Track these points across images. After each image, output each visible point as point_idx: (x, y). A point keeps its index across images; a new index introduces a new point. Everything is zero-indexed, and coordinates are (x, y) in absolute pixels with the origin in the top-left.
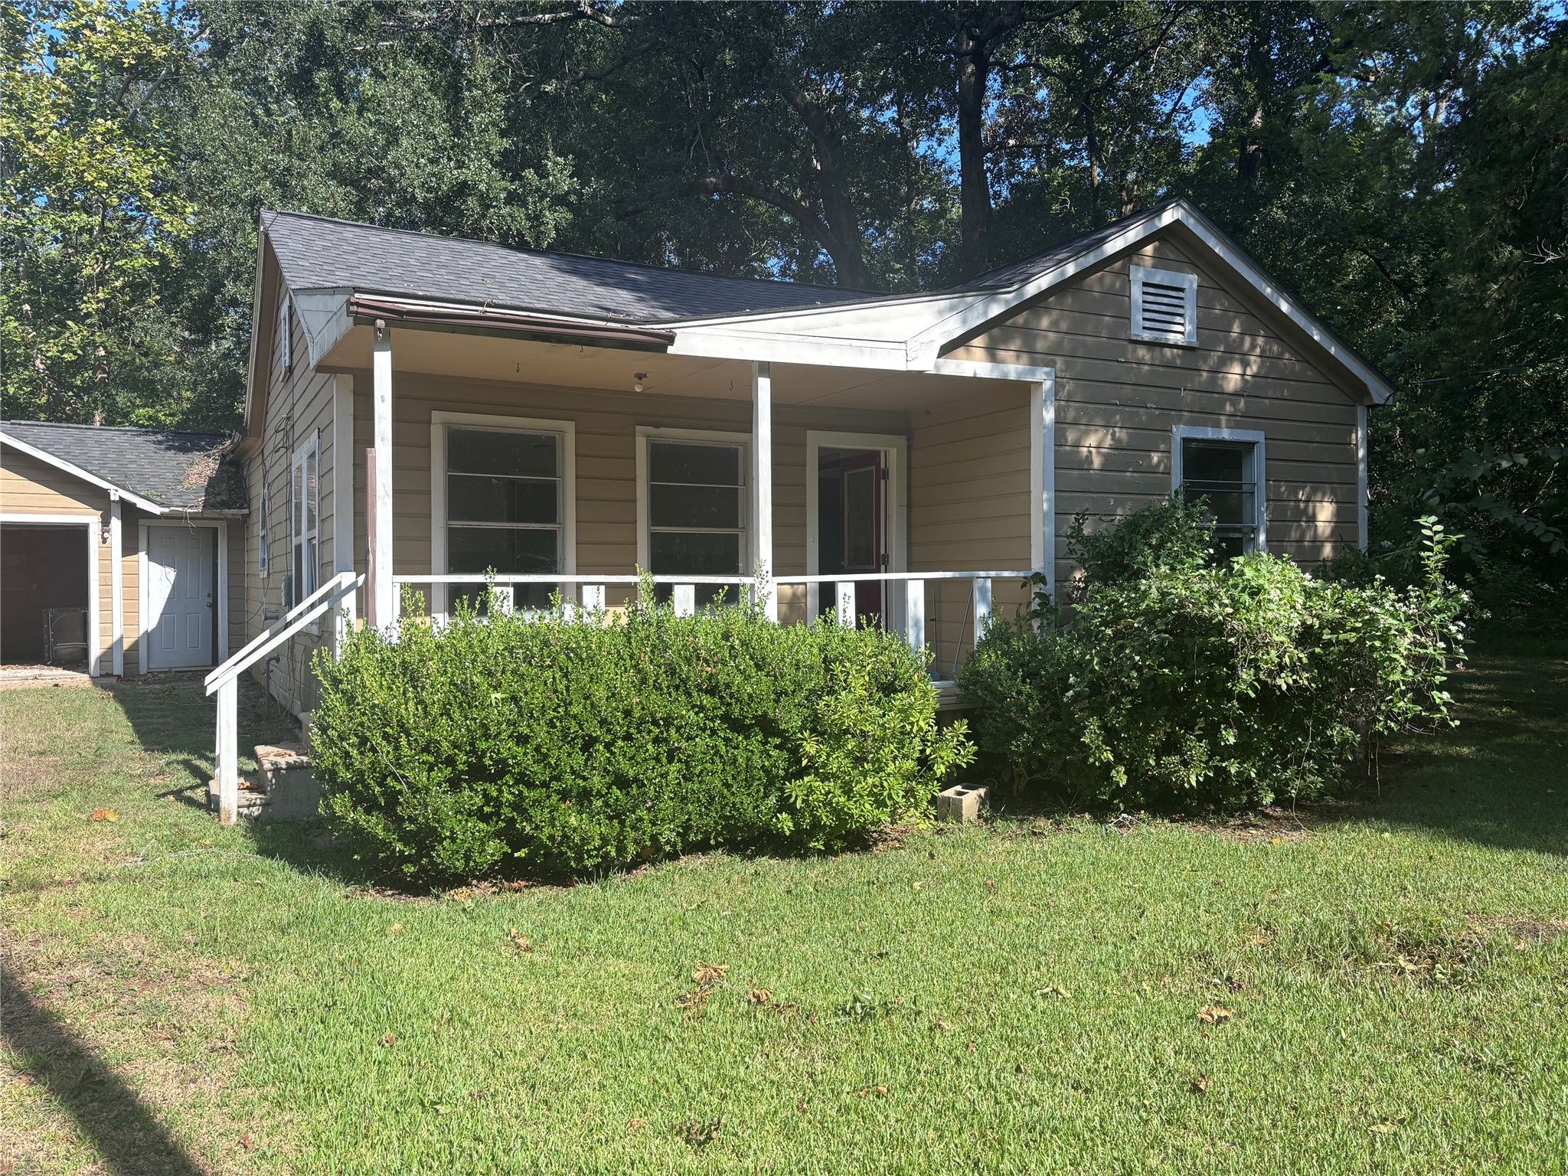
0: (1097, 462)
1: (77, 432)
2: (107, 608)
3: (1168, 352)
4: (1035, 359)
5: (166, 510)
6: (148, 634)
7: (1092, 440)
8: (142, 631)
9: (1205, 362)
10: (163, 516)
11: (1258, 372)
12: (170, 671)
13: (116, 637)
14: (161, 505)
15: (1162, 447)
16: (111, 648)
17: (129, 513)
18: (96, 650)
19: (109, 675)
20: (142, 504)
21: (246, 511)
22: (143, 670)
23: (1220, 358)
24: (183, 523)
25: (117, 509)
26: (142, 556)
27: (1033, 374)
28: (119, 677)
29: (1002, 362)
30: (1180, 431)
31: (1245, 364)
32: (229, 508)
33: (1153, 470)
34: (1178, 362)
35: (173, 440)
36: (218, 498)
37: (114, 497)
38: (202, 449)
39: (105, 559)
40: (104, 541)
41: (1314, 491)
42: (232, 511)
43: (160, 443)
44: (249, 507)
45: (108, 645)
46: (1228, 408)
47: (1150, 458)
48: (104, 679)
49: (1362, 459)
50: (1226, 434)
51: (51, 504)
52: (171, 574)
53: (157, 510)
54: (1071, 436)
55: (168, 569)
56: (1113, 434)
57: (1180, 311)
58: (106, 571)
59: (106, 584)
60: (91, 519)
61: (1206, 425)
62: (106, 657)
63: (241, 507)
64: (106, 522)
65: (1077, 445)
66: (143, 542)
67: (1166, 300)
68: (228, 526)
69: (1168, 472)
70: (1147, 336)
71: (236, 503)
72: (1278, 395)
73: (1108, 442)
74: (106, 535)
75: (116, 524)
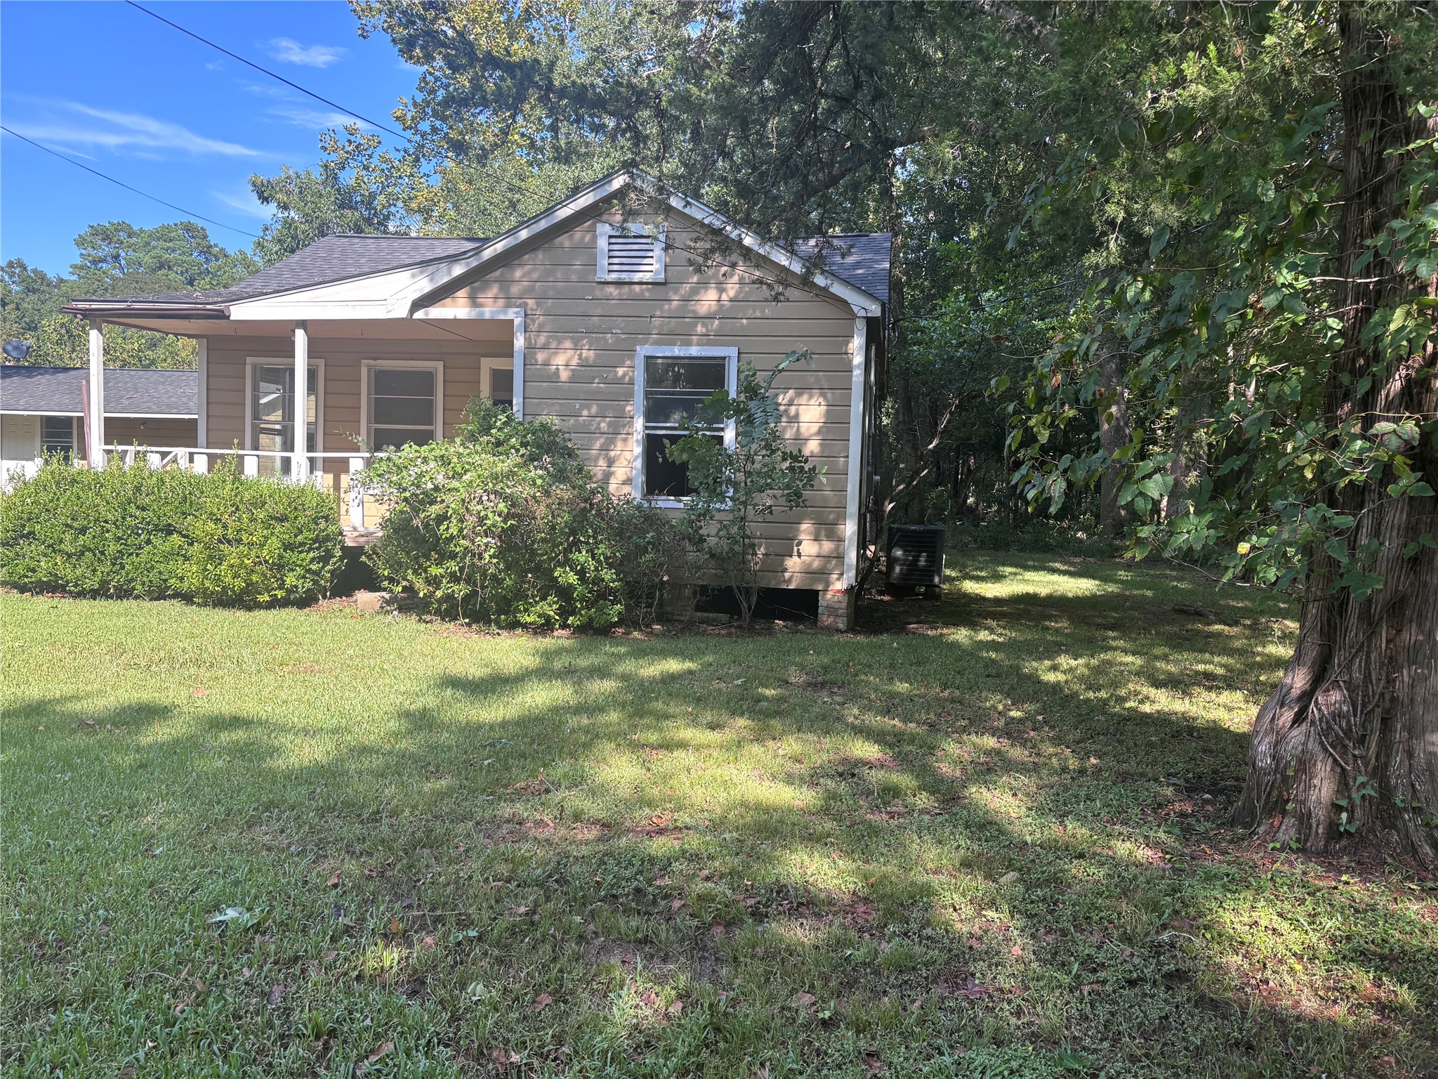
0: (564, 375)
3: (637, 288)
4: (509, 302)
7: (560, 360)
9: (676, 292)
11: (736, 296)
15: (628, 363)
23: (692, 288)
27: (505, 313)
29: (481, 306)
30: (643, 351)
31: (721, 290)
33: (619, 381)
34: (647, 295)
41: (799, 395)
46: (700, 329)
47: (616, 373)
49: (858, 366)
50: (694, 351)
54: (541, 357)
56: (580, 355)
57: (650, 254)
61: (674, 345)
65: (547, 364)
67: (635, 247)
69: (632, 383)
70: (613, 276)
72: (758, 314)
73: (575, 361)
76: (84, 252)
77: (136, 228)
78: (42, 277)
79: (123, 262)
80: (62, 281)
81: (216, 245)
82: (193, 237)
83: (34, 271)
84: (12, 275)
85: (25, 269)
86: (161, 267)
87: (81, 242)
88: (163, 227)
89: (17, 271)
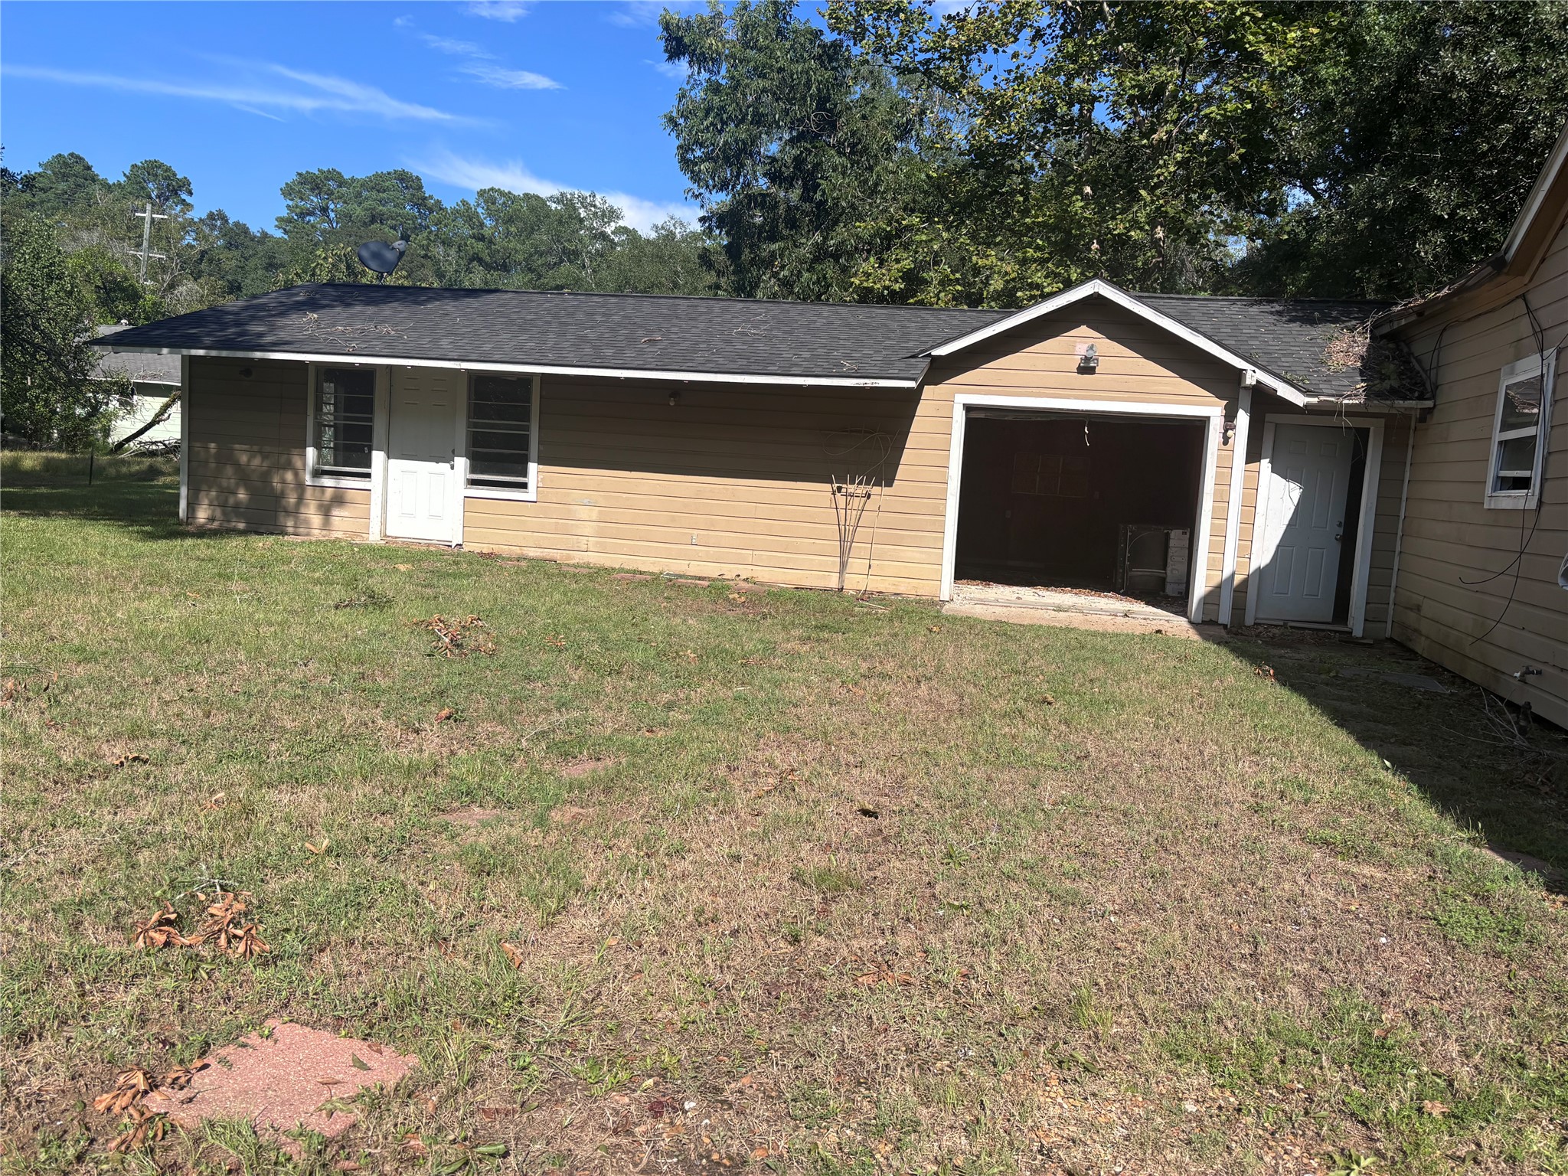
1: (1180, 303)
2: (1219, 533)
5: (1315, 400)
6: (1259, 571)
8: (1253, 568)
10: (1308, 409)
12: (1285, 626)
13: (1227, 573)
14: (1307, 392)
16: (1219, 587)
17: (1263, 402)
18: (1200, 588)
19: (1213, 623)
20: (1285, 392)
21: (1429, 404)
22: (1249, 621)
24: (1334, 421)
25: (1245, 398)
26: (1265, 464)
28: (1225, 626)
32: (1404, 398)
35: (1296, 311)
36: (1387, 384)
37: (1250, 380)
38: (1335, 321)
39: (1226, 466)
40: (1225, 443)
42: (1409, 403)
43: (1279, 313)
44: (1433, 397)
45: (1215, 582)
48: (1205, 625)
51: (1169, 389)
52: (1295, 491)
53: (1299, 399)
55: (1292, 485)
58: (1224, 483)
59: (1222, 500)
60: (1213, 410)
62: (1212, 597)
63: (1421, 398)
64: (1230, 417)
66: (1267, 445)
68: (1387, 428)
71: (1412, 391)
74: (1230, 433)
75: (1243, 419)
76: (291, 203)
77: (347, 176)
78: (245, 230)
79: (332, 215)
80: (265, 235)
81: (431, 197)
82: (407, 188)
83: (237, 224)
84: (213, 228)
85: (227, 221)
86: (373, 220)
87: (288, 192)
88: (376, 175)
89: (219, 223)
